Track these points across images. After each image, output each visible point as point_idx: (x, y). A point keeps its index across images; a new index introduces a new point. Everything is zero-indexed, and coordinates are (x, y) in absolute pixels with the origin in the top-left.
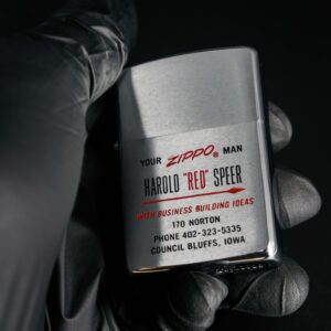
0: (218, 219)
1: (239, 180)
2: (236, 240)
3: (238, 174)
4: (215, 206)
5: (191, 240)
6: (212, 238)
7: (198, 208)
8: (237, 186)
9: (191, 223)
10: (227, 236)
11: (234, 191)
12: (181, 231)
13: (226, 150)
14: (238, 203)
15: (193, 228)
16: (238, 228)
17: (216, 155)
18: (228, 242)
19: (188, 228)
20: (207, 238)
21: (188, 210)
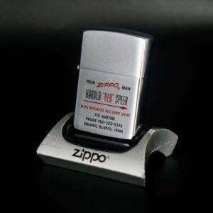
0: (114, 119)
1: (126, 104)
2: (119, 131)
3: (126, 101)
4: (114, 112)
5: (101, 124)
6: (109, 126)
7: (107, 111)
8: (125, 106)
9: (103, 116)
10: (116, 128)
11: (123, 108)
12: (98, 119)
13: (123, 88)
14: (123, 114)
15: (103, 119)
16: (121, 126)
17: (119, 88)
18: (116, 130)
19: (101, 119)
20: (108, 126)
21: (102, 110)
